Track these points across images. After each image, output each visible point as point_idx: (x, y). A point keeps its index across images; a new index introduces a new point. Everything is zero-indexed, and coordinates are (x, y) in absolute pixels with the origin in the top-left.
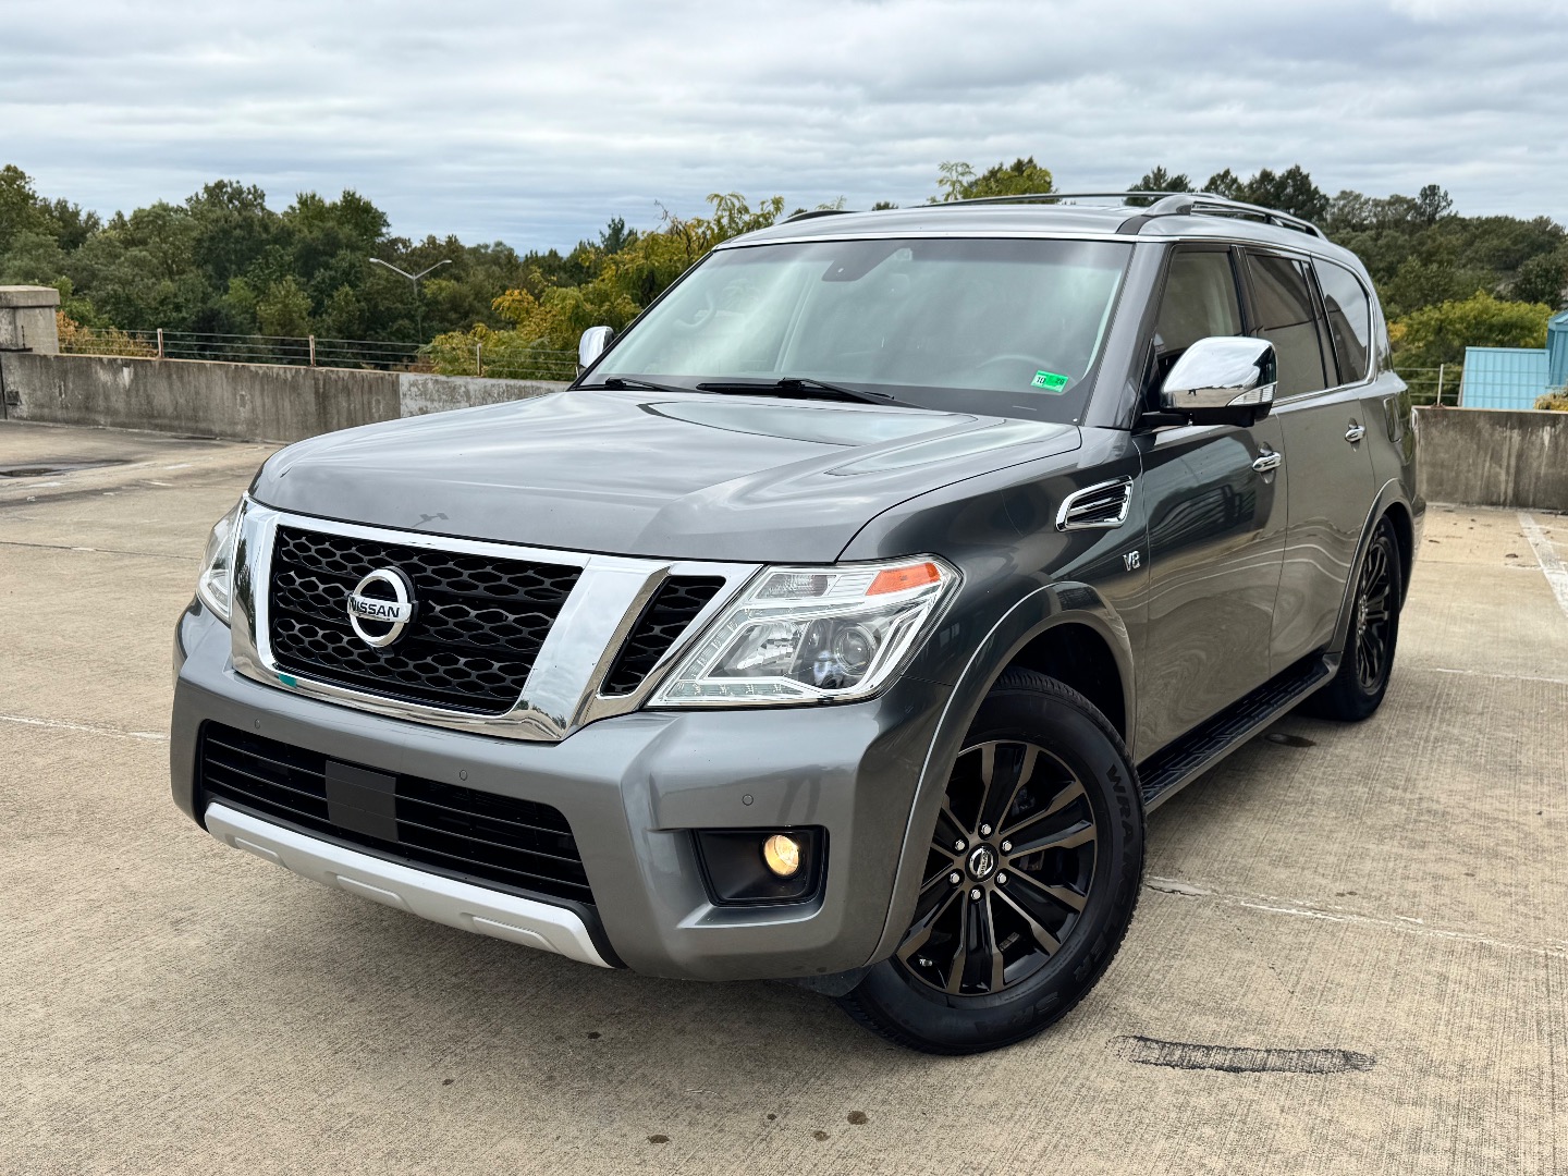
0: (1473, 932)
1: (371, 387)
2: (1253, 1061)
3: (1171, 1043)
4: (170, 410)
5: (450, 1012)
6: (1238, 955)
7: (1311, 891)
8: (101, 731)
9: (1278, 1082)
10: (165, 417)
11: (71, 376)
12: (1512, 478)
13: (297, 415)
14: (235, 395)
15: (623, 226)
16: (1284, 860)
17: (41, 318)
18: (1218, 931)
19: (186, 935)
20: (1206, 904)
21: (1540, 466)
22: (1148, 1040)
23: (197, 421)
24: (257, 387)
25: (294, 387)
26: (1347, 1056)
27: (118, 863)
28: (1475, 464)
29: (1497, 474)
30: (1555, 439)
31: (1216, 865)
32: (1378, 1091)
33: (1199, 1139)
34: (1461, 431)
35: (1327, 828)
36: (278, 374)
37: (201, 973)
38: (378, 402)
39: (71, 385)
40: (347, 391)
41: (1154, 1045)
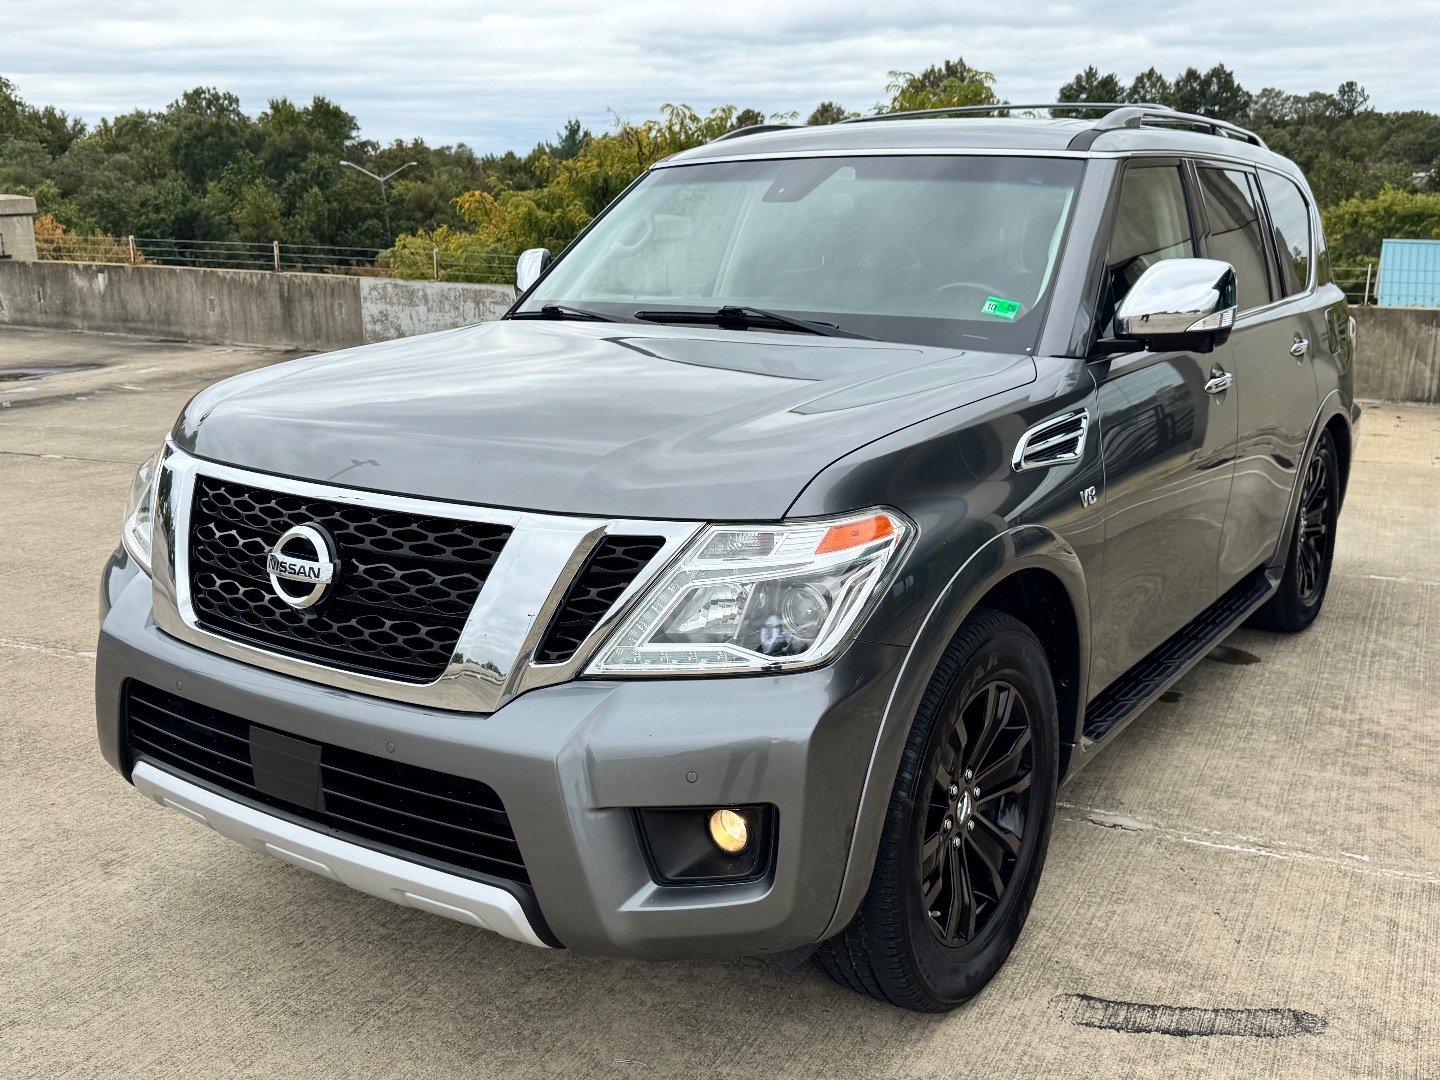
0: (1422, 870)
1: (333, 291)
2: (1200, 1023)
3: (1115, 1003)
4: (143, 314)
6: (1181, 898)
7: (1254, 825)
8: (50, 651)
9: (1228, 1048)
10: (139, 320)
11: (48, 283)
12: (1436, 375)
13: (264, 318)
14: (204, 299)
15: (579, 127)
16: (1224, 790)
17: (18, 226)
18: (1161, 871)
19: (115, 879)
20: (1147, 840)
22: (1091, 998)
23: (169, 325)
24: (226, 291)
25: (260, 291)
26: (1297, 1017)
27: (54, 797)
28: (1400, 361)
29: (1422, 372)
31: (1158, 796)
32: (1332, 1059)
34: (1388, 329)
35: (1268, 754)
36: (244, 279)
37: (127, 922)
38: (340, 305)
39: (49, 291)
40: (311, 295)
41: (1098, 1005)
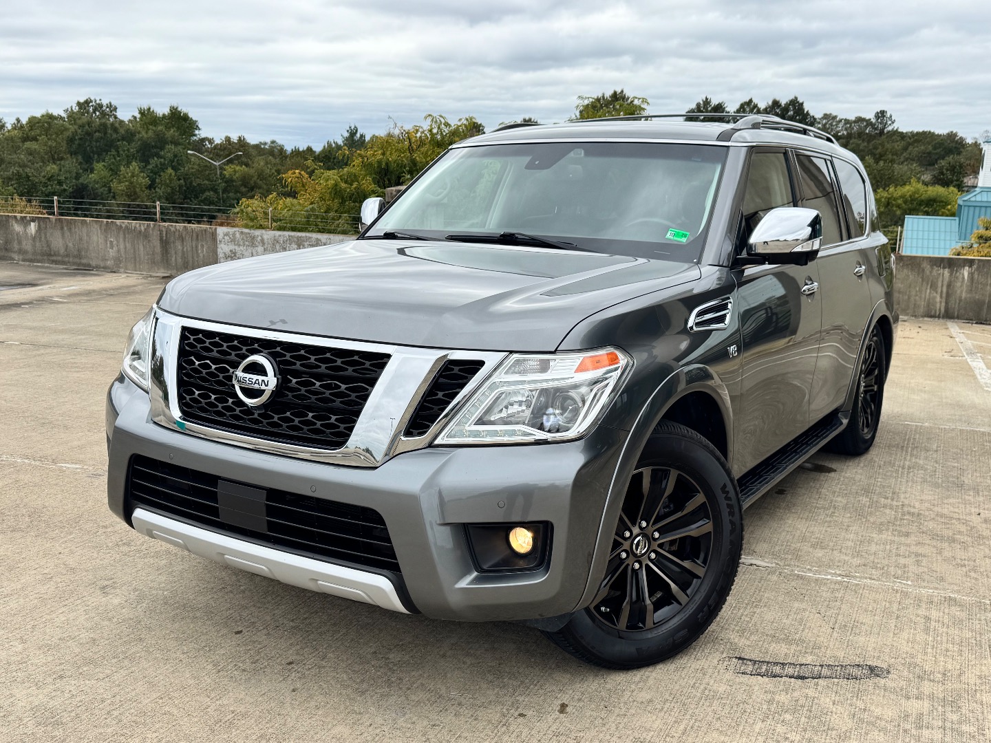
0: (944, 589)
1: (198, 236)
2: (812, 672)
3: (759, 661)
4: (62, 251)
5: (291, 644)
6: (796, 605)
7: (839, 564)
8: (38, 463)
9: (830, 685)
10: (59, 255)
12: (944, 300)
13: (148, 254)
15: (356, 130)
16: (819, 545)
18: (783, 590)
19: (111, 596)
20: (773, 573)
21: (962, 292)
22: (745, 659)
23: (80, 258)
24: (121, 236)
25: (146, 236)
26: (872, 669)
27: (60, 549)
28: (920, 291)
29: (935, 298)
30: (971, 275)
31: (777, 548)
32: (894, 691)
33: (783, 721)
34: (912, 270)
35: (845, 524)
36: (135, 227)
37: (124, 621)
38: (202, 246)
40: (182, 239)
41: (749, 663)
